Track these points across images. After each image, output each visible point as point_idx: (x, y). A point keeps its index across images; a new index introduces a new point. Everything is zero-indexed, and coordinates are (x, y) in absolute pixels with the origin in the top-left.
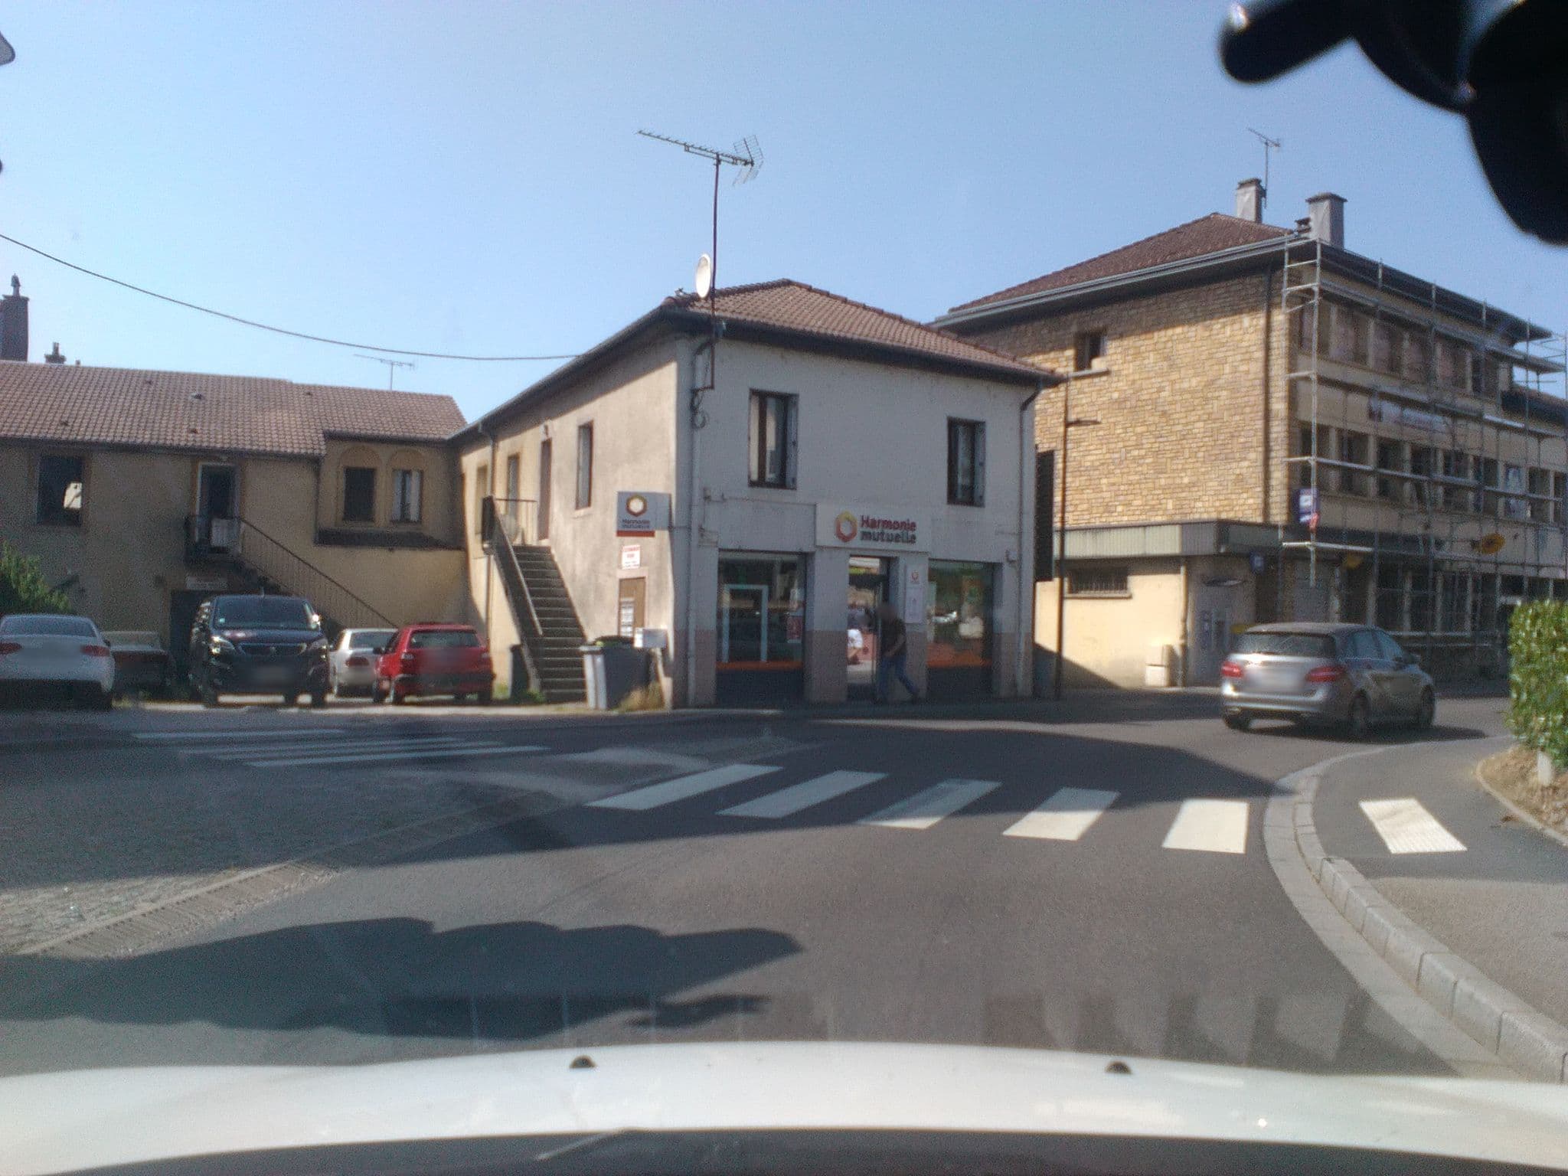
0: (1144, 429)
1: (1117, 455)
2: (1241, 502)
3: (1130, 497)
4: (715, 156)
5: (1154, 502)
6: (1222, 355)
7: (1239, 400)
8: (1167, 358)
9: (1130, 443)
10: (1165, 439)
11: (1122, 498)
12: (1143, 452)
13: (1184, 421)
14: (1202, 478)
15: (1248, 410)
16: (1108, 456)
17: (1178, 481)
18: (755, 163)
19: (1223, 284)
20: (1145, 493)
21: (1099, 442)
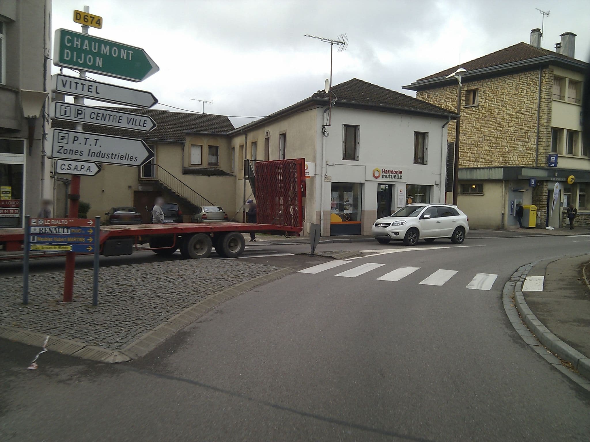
0: (492, 128)
1: (481, 139)
2: (528, 159)
3: (485, 156)
4: (331, 42)
5: (495, 158)
6: (522, 100)
7: (529, 119)
8: (502, 101)
9: (486, 134)
10: (500, 133)
11: (482, 156)
12: (491, 138)
13: (507, 126)
14: (513, 149)
15: (532, 123)
16: (477, 139)
17: (504, 150)
18: (345, 43)
19: (523, 74)
20: (491, 154)
21: (474, 133)
